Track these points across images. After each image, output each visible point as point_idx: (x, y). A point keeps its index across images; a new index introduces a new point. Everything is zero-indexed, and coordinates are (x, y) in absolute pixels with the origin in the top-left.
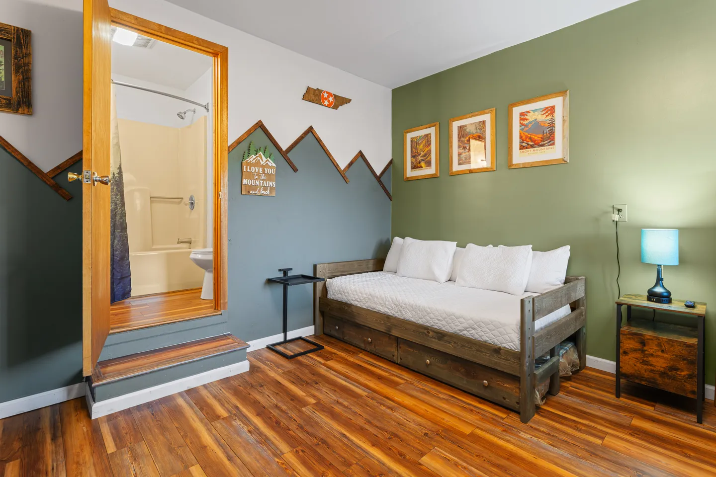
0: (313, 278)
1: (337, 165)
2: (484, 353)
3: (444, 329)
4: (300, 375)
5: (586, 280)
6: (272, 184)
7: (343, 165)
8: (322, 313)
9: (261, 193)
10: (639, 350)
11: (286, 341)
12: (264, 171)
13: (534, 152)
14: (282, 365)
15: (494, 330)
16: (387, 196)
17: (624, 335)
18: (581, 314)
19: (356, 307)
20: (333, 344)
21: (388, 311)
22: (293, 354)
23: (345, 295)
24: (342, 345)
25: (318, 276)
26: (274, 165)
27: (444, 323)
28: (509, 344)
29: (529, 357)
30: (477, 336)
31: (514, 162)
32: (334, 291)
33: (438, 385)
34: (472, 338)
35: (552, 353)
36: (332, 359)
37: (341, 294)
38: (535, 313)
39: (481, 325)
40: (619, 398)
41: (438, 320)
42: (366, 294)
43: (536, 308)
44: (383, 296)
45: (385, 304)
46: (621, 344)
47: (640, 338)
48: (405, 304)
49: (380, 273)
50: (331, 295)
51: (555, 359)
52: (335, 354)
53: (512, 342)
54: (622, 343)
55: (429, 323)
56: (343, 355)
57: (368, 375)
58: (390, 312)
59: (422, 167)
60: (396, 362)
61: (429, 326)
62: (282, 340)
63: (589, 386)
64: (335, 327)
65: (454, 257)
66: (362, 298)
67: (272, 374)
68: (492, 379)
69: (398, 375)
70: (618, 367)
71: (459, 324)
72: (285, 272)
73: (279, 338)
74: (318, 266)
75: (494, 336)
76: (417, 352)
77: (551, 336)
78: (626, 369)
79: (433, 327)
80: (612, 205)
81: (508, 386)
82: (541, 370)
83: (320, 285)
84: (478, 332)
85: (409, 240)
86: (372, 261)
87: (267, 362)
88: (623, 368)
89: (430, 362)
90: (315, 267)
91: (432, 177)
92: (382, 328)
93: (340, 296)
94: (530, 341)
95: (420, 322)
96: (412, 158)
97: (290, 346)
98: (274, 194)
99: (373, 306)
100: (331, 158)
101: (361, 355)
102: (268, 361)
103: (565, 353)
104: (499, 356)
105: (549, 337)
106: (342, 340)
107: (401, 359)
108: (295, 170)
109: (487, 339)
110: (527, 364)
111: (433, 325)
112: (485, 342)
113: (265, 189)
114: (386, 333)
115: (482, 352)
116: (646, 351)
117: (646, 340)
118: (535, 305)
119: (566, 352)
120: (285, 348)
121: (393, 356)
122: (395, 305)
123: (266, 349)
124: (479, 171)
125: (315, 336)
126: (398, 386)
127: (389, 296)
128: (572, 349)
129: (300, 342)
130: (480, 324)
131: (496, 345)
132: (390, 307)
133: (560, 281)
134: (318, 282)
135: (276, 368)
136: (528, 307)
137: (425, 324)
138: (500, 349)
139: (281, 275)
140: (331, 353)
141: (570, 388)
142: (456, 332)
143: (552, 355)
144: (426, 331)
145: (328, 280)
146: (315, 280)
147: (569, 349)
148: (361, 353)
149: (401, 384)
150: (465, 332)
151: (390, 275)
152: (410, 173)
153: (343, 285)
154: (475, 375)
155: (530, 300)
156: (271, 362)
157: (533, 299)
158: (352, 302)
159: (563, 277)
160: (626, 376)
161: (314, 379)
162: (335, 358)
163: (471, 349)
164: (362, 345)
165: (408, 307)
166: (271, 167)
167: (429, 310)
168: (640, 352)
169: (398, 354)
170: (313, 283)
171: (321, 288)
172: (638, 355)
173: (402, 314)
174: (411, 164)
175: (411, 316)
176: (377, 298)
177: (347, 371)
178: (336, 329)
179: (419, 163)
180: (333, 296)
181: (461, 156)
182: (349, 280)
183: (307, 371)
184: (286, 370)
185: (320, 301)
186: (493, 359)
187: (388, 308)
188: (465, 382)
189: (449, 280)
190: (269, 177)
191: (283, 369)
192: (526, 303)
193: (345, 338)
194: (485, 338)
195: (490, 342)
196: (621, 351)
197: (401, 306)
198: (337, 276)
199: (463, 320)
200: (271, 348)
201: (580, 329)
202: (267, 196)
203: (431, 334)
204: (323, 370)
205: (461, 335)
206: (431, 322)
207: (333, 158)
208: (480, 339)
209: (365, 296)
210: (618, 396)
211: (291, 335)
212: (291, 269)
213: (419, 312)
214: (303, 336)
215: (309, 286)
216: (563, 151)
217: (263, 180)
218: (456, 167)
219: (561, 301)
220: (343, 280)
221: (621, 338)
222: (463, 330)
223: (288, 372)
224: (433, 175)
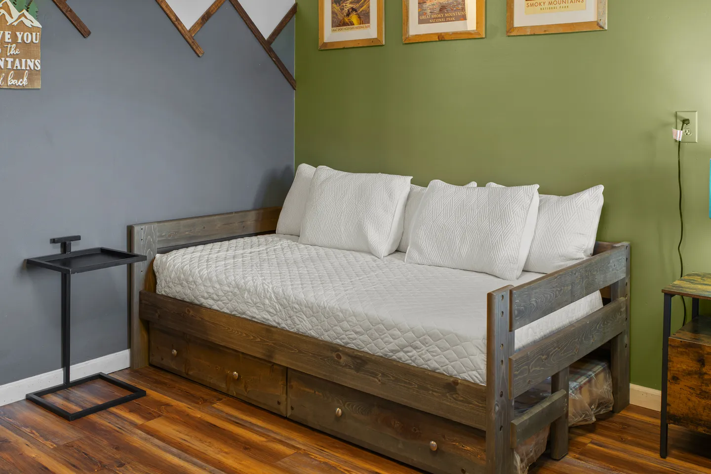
0: (126, 256)
1: (177, 19)
2: (430, 392)
3: (366, 349)
4: (89, 450)
5: (631, 249)
6: (34, 64)
7: (188, 21)
8: (147, 324)
9: (9, 83)
10: (696, 373)
11: (68, 384)
12: (14, 37)
13: (551, 6)
14: (55, 434)
15: (448, 349)
16: (286, 80)
17: (673, 347)
18: (617, 310)
19: (210, 309)
20: (165, 384)
21: (269, 317)
22: (80, 410)
23: (190, 288)
24: (185, 386)
25: (136, 251)
26: (37, 24)
27: (365, 337)
28: (470, 373)
29: (501, 396)
30: (420, 362)
31: (517, 23)
32: (168, 279)
33: (355, 455)
34: (413, 364)
35: (555, 384)
36: (159, 416)
37: (181, 284)
38: (514, 316)
39: (427, 340)
40: (665, 458)
41: (356, 333)
42: (229, 285)
43: (515, 307)
44: (260, 289)
45: (264, 304)
46: (670, 364)
47: (698, 353)
48: (300, 304)
49: (269, 237)
50: (162, 288)
51: (557, 396)
52: (167, 405)
53: (476, 370)
54: (671, 361)
55: (341, 339)
56: (182, 405)
57: (225, 442)
58: (272, 320)
59: (352, 24)
60: (284, 414)
61: (341, 346)
62: (60, 381)
63: (622, 440)
64: (171, 351)
65: (406, 206)
66: (221, 293)
67: (33, 453)
68: (444, 437)
69: (283, 439)
70: (664, 403)
71: (392, 340)
72: (64, 243)
73: (55, 378)
74: (137, 229)
75: (448, 359)
76: (321, 394)
77: (548, 355)
78: (677, 407)
79: (348, 346)
80: (674, 112)
81: (468, 448)
82: (526, 417)
83: (140, 268)
84: (422, 354)
85: (325, 171)
86: (253, 213)
87: (24, 429)
88: (672, 405)
89: (343, 413)
90: (130, 230)
91: (371, 45)
92: (258, 352)
93: (179, 288)
94: (503, 367)
95: (326, 337)
96: (335, 5)
97: (77, 393)
98: (38, 85)
99: (242, 307)
100: (164, 7)
101: (218, 405)
102: (27, 427)
103: (585, 384)
104: (454, 396)
105: (544, 357)
106: (185, 375)
107: (292, 408)
108: (84, 33)
109: (437, 366)
110: (497, 408)
111: (348, 343)
112: (434, 371)
113: (19, 74)
114: (265, 360)
115: (427, 389)
116: (706, 373)
117: (705, 356)
118: (514, 303)
119: (590, 381)
120: (67, 399)
121: (279, 403)
122: (281, 305)
123: (25, 403)
124: (453, 37)
125: (132, 370)
126: (279, 460)
127: (270, 290)
128: (602, 376)
129: (99, 385)
130: (425, 339)
131: (451, 376)
132: (272, 310)
133: (585, 252)
134: (136, 264)
135: (41, 440)
136: (502, 306)
137: (335, 342)
138: (456, 383)
139: (56, 250)
140: (159, 404)
141: (590, 445)
142: (386, 355)
143: (554, 389)
144: (334, 355)
145: (158, 256)
146: (129, 260)
147: (596, 375)
148: (219, 399)
149: (286, 456)
150: (401, 354)
151: (285, 242)
152: (330, 34)
153: (187, 267)
154: (417, 431)
155: (504, 293)
156: (33, 428)
157: (511, 292)
158: (203, 300)
159: (590, 243)
160: (676, 420)
161: (118, 456)
162: (165, 414)
163: (411, 384)
164: (223, 386)
165: (305, 309)
166: (31, 30)
167: (341, 315)
168: (697, 376)
169: (287, 399)
170: (126, 265)
171: (143, 274)
172: (693, 382)
173: (294, 323)
174: (333, 17)
175: (311, 327)
176: (249, 291)
177: (186, 438)
178: (172, 355)
179: (348, 15)
180: (167, 290)
181: (425, 6)
182: (200, 257)
183: (105, 442)
184: (62, 443)
185: (140, 300)
186: (444, 402)
187: (269, 312)
188: (400, 446)
189: (397, 251)
190: (26, 50)
191: (56, 440)
192: (497, 300)
193: (191, 373)
194: (433, 364)
195: (441, 370)
196: (669, 376)
197: (293, 308)
198: (177, 248)
199: (397, 333)
200: (36, 400)
201: (615, 338)
202: (23, 89)
203: (344, 359)
204: (137, 439)
205: (394, 360)
206: (344, 336)
207: (167, 6)
208: (426, 366)
209: (227, 288)
210: (664, 454)
211: (78, 371)
212: (78, 238)
213: (323, 318)
214: (106, 371)
215: (119, 271)
216: (598, 8)
217: (11, 56)
218: (415, 28)
219: (572, 292)
220: (188, 257)
221: (669, 353)
222: (398, 351)
223: (66, 446)
224: (373, 40)
